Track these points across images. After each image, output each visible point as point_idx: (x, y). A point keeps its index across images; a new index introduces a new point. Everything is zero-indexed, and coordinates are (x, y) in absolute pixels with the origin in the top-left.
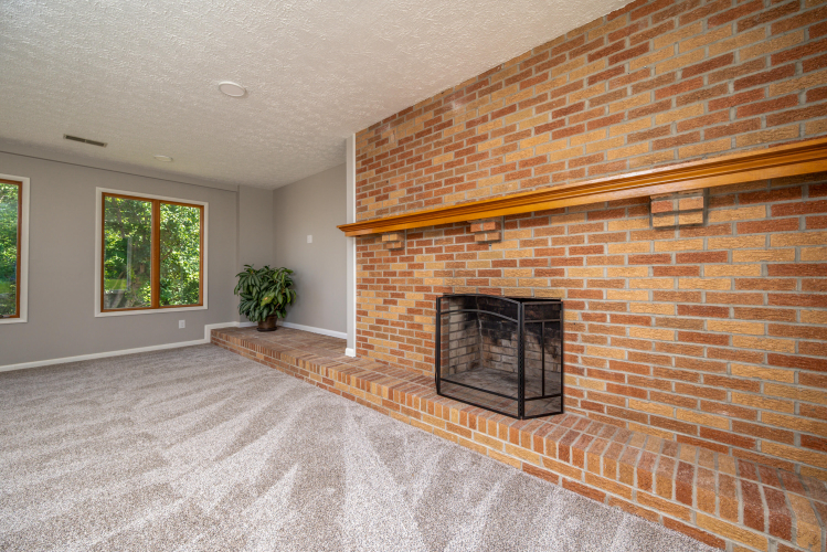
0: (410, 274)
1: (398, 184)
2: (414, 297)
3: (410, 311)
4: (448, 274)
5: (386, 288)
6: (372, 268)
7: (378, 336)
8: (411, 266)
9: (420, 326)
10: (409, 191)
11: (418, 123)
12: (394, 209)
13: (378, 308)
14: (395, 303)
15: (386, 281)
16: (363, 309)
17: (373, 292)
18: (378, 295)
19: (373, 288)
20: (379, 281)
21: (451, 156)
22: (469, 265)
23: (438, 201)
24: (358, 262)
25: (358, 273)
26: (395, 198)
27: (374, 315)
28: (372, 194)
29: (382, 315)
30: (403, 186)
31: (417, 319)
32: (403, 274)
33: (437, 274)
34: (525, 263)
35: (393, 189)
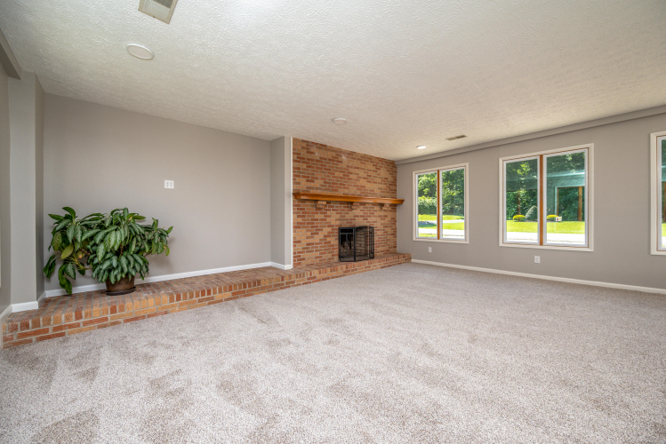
0: (325, 220)
1: (319, 177)
2: (326, 230)
3: (325, 236)
4: (340, 220)
5: (312, 227)
6: (304, 216)
7: (308, 252)
8: (326, 216)
9: (330, 242)
10: (325, 182)
11: (329, 155)
12: (317, 189)
13: (307, 238)
14: (317, 234)
15: (313, 223)
16: (297, 240)
17: (304, 230)
18: (307, 231)
19: (304, 227)
20: (308, 223)
21: (341, 175)
22: (348, 217)
23: (337, 190)
24: (294, 213)
25: (294, 219)
26: (318, 183)
27: (305, 242)
28: (304, 177)
29: (310, 241)
30: (322, 179)
31: (328, 239)
32: (322, 220)
33: (336, 220)
34: (361, 216)
35: (317, 178)
